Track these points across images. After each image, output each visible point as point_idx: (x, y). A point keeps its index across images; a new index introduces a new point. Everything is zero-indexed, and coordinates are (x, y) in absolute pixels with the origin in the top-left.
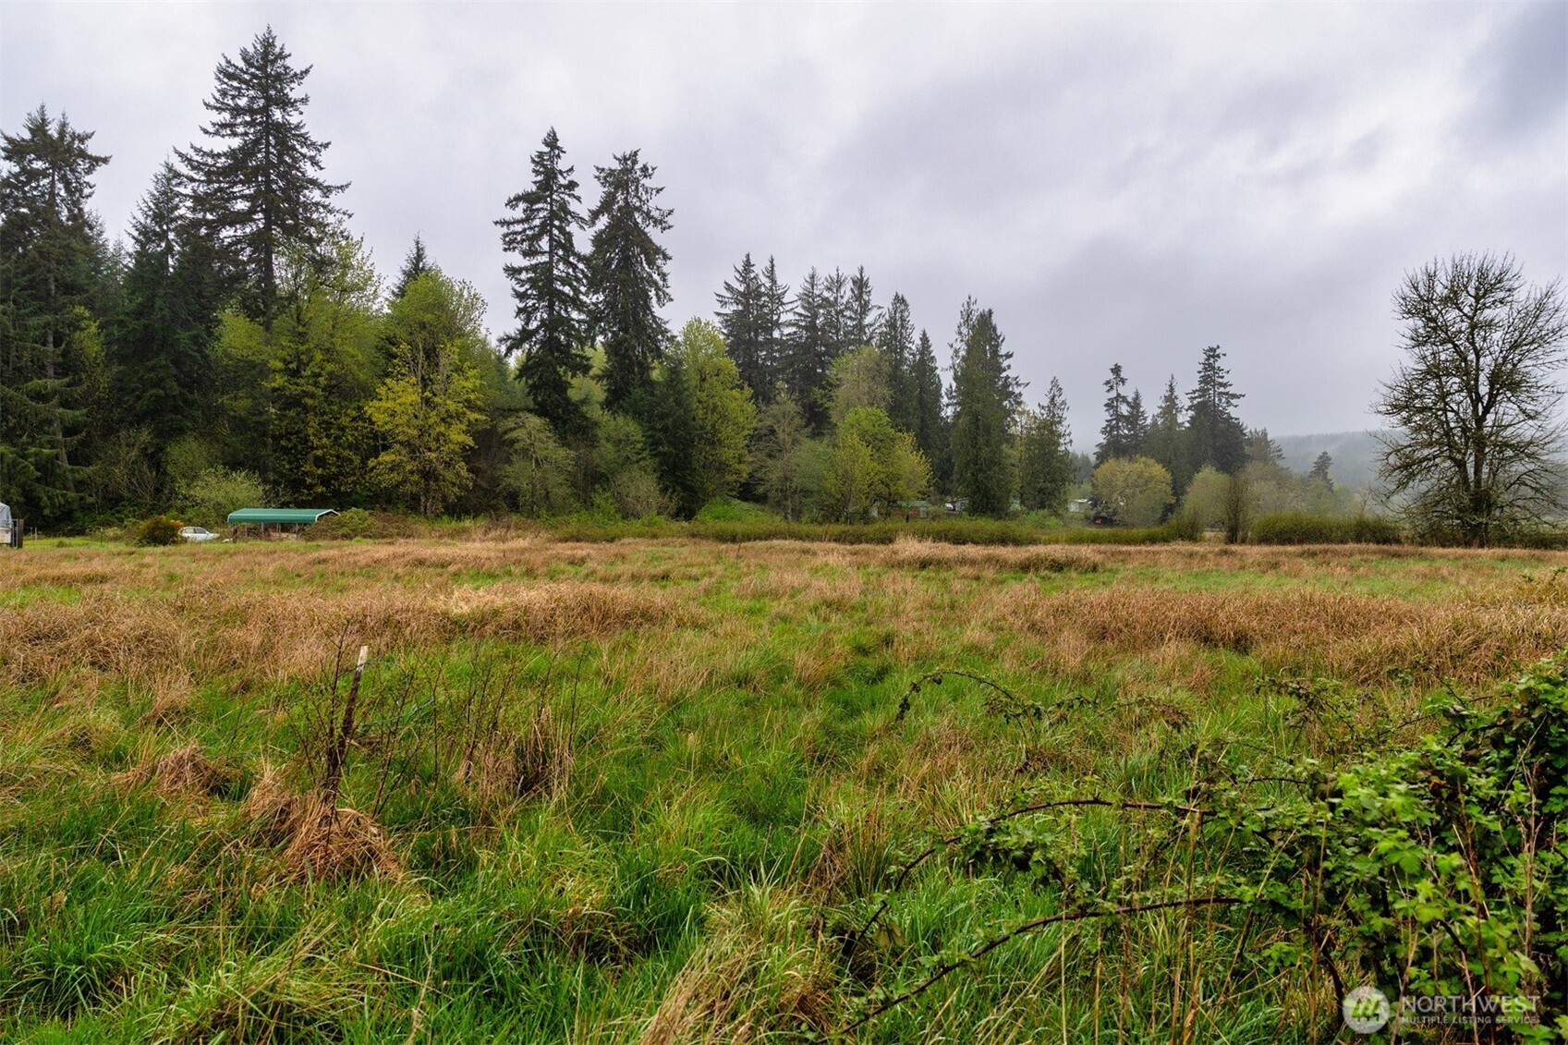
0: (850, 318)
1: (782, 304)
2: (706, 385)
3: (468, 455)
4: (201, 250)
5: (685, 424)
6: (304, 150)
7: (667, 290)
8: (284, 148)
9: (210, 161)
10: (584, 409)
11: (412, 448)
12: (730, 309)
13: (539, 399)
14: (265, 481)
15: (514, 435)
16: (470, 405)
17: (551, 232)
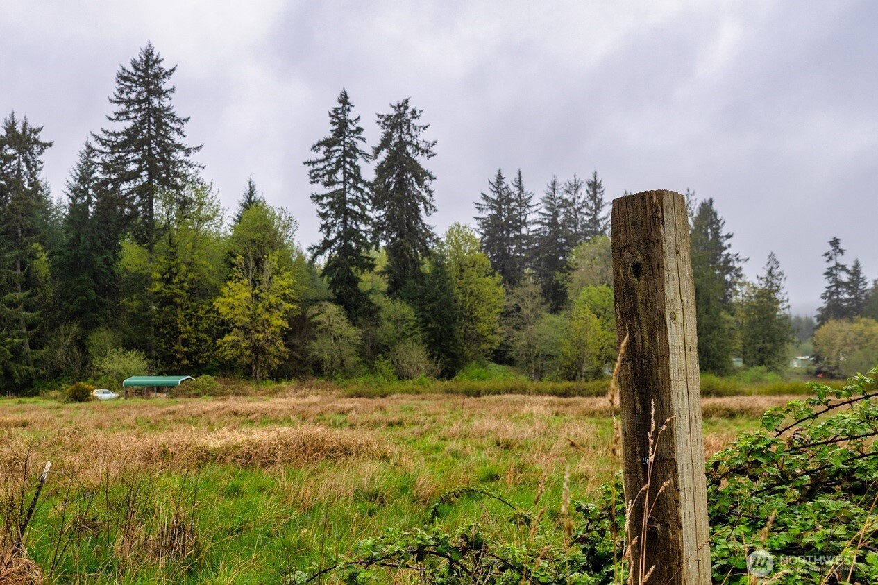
0: (587, 214)
1: (529, 207)
2: (465, 275)
3: (286, 335)
4: (110, 201)
5: (449, 306)
6: (173, 125)
7: (433, 203)
8: (160, 124)
9: (113, 139)
10: (371, 297)
11: (246, 330)
12: (486, 214)
13: (337, 291)
14: (149, 357)
15: (317, 319)
16: (286, 298)
17: (344, 166)
